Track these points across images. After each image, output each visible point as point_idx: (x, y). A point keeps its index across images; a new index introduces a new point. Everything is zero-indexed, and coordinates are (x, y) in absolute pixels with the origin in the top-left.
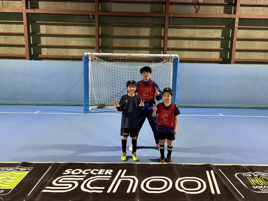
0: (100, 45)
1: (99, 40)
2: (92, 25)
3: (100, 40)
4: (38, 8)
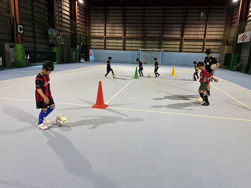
0: (143, 46)
4: (126, 36)
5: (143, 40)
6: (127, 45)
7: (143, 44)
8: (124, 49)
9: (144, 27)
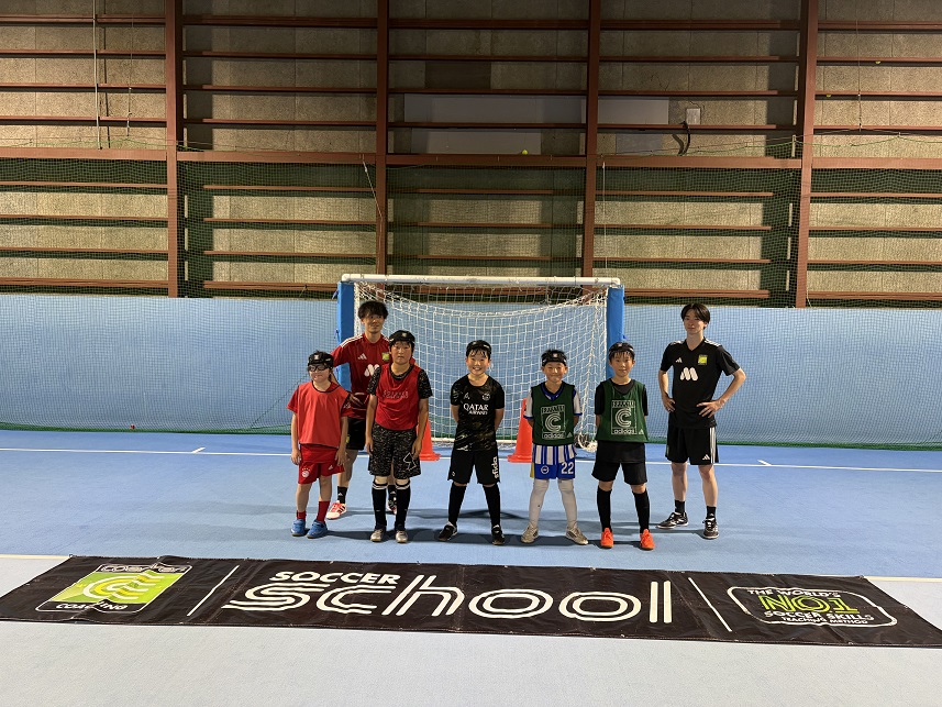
0: (390, 252)
1: (386, 236)
2: (369, 195)
3: (391, 235)
4: (211, 148)
5: (392, 190)
6: (222, 241)
7: (389, 227)
8: (193, 285)
9: (391, 58)
